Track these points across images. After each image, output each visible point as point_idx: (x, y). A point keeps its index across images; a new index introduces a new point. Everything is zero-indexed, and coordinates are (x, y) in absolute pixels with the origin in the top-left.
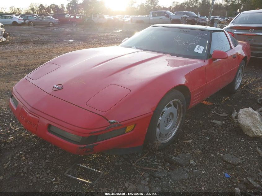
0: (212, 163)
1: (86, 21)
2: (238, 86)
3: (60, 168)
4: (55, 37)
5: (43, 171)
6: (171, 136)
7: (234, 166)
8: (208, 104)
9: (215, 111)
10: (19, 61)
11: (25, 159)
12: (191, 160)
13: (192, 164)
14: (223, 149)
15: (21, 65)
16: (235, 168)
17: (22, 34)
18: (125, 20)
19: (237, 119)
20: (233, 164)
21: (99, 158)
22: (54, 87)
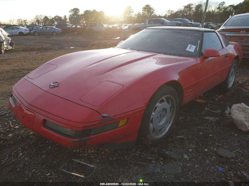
0: (206, 157)
1: (87, 30)
2: (231, 84)
3: (56, 163)
4: (57, 44)
5: (39, 166)
6: (165, 132)
7: (227, 160)
8: (202, 102)
9: (209, 108)
10: (22, 66)
11: (23, 155)
12: (184, 155)
13: (185, 159)
14: (217, 144)
15: (24, 69)
16: (229, 161)
17: (28, 43)
18: (123, 28)
19: (230, 115)
20: (227, 158)
21: (94, 153)
22: (51, 85)
